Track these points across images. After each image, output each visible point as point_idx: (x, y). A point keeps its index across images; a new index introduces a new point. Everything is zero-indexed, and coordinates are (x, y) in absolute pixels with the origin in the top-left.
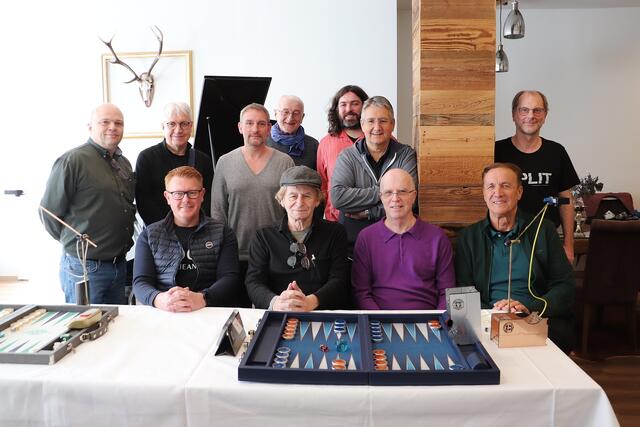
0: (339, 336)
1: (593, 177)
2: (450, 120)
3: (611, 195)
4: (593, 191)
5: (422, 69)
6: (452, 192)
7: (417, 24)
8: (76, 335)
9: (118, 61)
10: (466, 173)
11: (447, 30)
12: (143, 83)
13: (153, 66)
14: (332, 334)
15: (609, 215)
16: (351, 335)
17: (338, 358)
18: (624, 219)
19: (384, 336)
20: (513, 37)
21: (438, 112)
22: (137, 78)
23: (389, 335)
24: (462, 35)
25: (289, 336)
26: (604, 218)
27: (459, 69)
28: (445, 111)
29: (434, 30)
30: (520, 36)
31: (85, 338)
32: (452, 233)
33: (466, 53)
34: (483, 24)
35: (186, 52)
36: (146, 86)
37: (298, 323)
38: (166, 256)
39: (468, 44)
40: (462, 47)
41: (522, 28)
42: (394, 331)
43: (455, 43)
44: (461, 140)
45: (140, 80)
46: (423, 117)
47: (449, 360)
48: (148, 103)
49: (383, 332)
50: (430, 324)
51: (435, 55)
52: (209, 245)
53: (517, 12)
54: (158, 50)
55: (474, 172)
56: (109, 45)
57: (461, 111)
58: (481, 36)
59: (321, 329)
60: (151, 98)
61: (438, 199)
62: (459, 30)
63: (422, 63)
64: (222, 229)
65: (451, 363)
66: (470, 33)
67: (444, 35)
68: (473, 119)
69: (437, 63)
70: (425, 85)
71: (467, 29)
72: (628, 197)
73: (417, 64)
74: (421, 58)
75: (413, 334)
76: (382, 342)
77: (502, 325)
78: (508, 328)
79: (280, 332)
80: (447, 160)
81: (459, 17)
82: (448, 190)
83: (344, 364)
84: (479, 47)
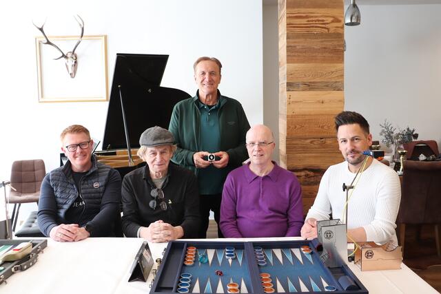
0: (230, 261)
1: (411, 129)
2: (310, 86)
3: (421, 142)
4: (410, 139)
5: (287, 47)
6: (311, 142)
7: (283, 12)
8: (9, 267)
9: (49, 43)
10: (322, 127)
11: (307, 17)
12: (69, 60)
13: (76, 47)
14: (225, 260)
15: (422, 157)
16: (240, 260)
17: (231, 282)
18: (433, 160)
19: (267, 260)
20: (352, 24)
21: (300, 80)
22: (64, 56)
23: (271, 259)
24: (319, 21)
25: (189, 262)
26: (418, 160)
27: (315, 47)
28: (306, 80)
29: (297, 17)
30: (357, 24)
31: (16, 269)
32: (312, 174)
33: (321, 35)
34: (335, 12)
35: (102, 36)
36: (71, 62)
37: (196, 251)
38: (64, 196)
39: (322, 28)
40: (318, 30)
41: (358, 18)
42: (274, 255)
43: (313, 27)
44: (319, 102)
45: (66, 57)
46: (289, 84)
47: (323, 281)
48: (73, 75)
49: (265, 257)
50: (302, 249)
51: (298, 36)
52: (96, 185)
53: (355, 5)
54: (80, 35)
55: (328, 127)
56: (41, 30)
57: (318, 80)
58: (333, 22)
59: (215, 255)
60: (75, 72)
61: (301, 147)
62: (316, 17)
63: (287, 42)
64: (107, 172)
65: (325, 285)
66: (324, 19)
67: (304, 21)
68: (327, 86)
69: (299, 42)
70: (290, 59)
71: (321, 16)
72: (434, 143)
73: (283, 43)
74: (288, 38)
75: (290, 258)
76: (266, 265)
77: (364, 252)
78: (370, 255)
79: (182, 259)
80: (307, 118)
81: (315, 7)
82: (309, 141)
83: (237, 288)
84: (332, 31)
